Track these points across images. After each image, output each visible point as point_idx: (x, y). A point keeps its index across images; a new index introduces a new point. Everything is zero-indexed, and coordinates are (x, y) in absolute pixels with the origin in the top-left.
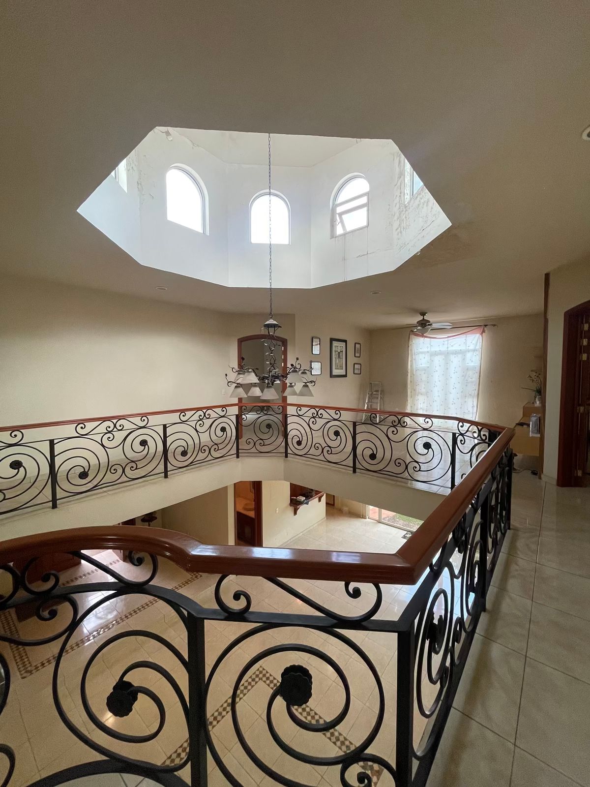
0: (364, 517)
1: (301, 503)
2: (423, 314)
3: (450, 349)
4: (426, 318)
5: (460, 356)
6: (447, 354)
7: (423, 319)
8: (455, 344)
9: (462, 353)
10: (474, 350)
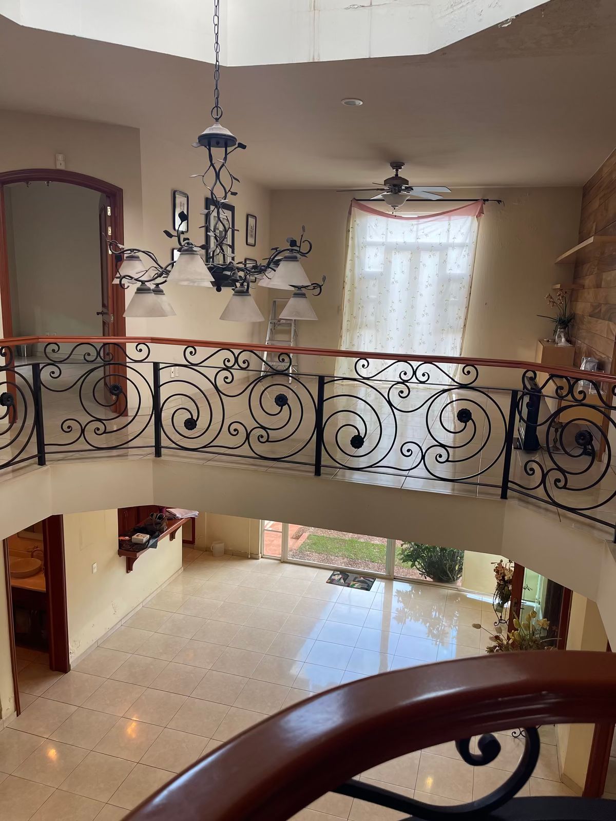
0: (254, 557)
1: (142, 547)
2: (397, 165)
3: (424, 240)
4: (402, 173)
5: (438, 254)
6: (416, 250)
7: (397, 175)
8: (431, 232)
9: (441, 249)
10: (462, 246)
